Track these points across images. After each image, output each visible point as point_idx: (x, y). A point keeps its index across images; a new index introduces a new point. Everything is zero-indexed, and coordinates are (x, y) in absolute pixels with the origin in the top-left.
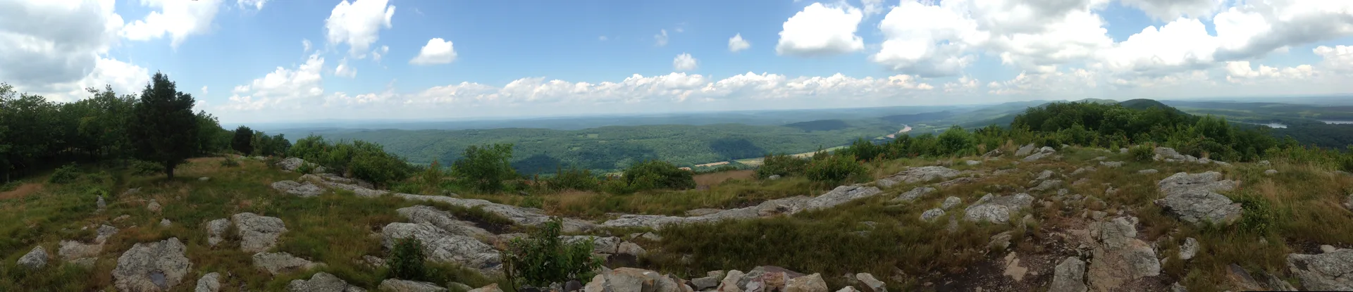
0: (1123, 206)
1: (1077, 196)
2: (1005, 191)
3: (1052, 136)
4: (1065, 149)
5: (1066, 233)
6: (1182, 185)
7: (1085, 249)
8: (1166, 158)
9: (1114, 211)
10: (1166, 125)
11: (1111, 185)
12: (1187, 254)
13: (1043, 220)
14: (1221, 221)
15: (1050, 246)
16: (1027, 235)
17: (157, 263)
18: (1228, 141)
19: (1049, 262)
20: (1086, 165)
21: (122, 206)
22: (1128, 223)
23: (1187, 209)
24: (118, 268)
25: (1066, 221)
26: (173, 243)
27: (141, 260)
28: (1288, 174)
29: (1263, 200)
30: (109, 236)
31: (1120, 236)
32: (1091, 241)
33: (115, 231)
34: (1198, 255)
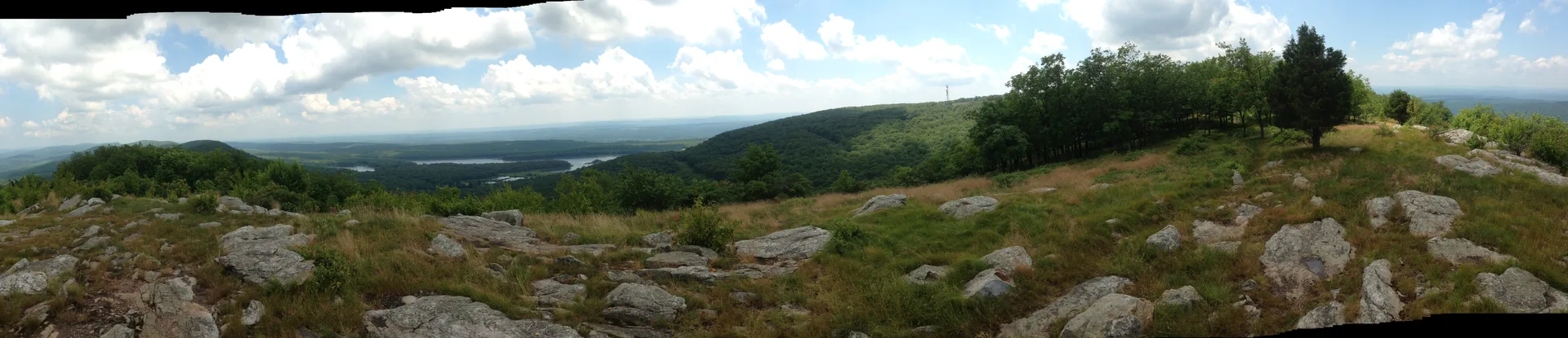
0: (180, 265)
1: (127, 255)
2: (45, 254)
3: (102, 185)
4: (115, 200)
5: (114, 297)
6: (248, 241)
7: (135, 315)
8: (231, 209)
9: (170, 271)
10: (232, 170)
11: (167, 242)
12: (250, 318)
13: (88, 284)
14: (290, 280)
15: (94, 314)
16: (69, 302)
17: (1313, 247)
18: (303, 188)
19: (93, 331)
20: (140, 218)
21: (1263, 182)
22: (185, 284)
23: (252, 267)
24: (1266, 254)
25: (115, 284)
26: (1329, 224)
27: (1293, 244)
28: (371, 224)
29: (339, 255)
30: (1251, 216)
31: (175, 300)
32: (142, 305)
33: (1259, 211)
34: (263, 319)
